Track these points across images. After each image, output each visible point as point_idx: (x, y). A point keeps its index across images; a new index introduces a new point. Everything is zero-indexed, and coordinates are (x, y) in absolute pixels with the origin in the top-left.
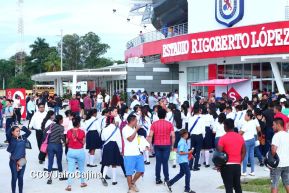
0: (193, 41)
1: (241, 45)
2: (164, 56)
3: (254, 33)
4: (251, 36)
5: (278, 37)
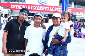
2: (11, 8)
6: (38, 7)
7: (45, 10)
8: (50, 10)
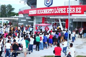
0: (38, 10)
1: (51, 12)
2: (30, 14)
3: (55, 9)
4: (54, 10)
5: (62, 11)
6: (45, 10)
7: (51, 13)
8: (55, 13)
